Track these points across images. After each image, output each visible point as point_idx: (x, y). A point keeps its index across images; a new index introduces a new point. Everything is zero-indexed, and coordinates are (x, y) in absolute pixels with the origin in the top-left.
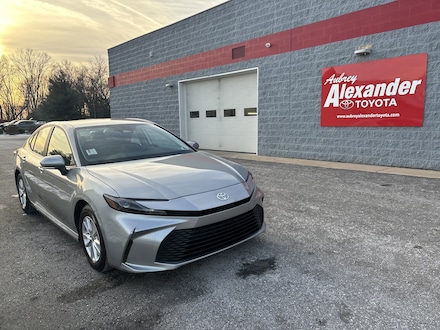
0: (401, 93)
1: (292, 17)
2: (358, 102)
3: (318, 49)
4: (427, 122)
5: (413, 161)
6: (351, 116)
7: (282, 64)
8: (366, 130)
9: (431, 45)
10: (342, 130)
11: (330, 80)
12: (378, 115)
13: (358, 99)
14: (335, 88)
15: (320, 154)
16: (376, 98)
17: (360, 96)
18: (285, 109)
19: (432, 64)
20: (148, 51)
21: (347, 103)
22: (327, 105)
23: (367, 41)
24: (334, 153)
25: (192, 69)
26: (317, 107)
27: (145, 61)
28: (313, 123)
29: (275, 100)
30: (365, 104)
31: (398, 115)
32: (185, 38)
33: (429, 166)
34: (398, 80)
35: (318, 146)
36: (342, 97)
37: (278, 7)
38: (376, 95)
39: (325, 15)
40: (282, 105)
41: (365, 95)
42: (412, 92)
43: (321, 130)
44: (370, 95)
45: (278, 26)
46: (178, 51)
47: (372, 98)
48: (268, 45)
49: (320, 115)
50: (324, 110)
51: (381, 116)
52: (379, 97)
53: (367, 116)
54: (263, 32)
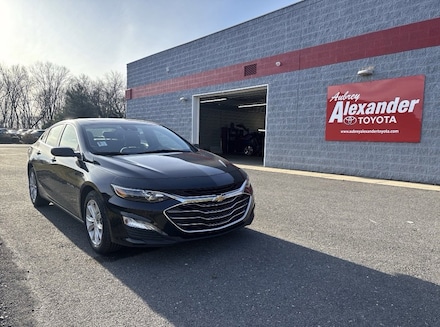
0: (400, 111)
1: (301, 39)
2: (360, 118)
3: (324, 68)
4: (425, 138)
5: (411, 176)
6: (354, 131)
7: (291, 82)
8: (367, 144)
9: (429, 68)
10: (345, 144)
11: (335, 97)
12: (379, 131)
13: (360, 115)
14: (339, 105)
15: (324, 167)
16: (378, 115)
17: (363, 113)
18: (292, 124)
19: (429, 85)
20: (165, 66)
21: (350, 119)
22: (331, 120)
23: (370, 63)
24: (338, 166)
25: (206, 84)
26: (322, 123)
27: (161, 75)
28: (318, 137)
29: (283, 115)
30: (367, 120)
31: (397, 131)
32: (201, 55)
33: (426, 180)
34: (397, 99)
35: (322, 159)
36: (345, 114)
37: (288, 29)
38: (377, 112)
39: (331, 38)
40: (289, 120)
41: (367, 112)
42: (411, 110)
43: (325, 144)
44: (372, 112)
45: (287, 47)
46: (194, 67)
47: (374, 115)
48: (278, 63)
49: (324, 130)
50: (328, 125)
51: (382, 132)
52: (380, 115)
53: (369, 132)
54: (273, 52)
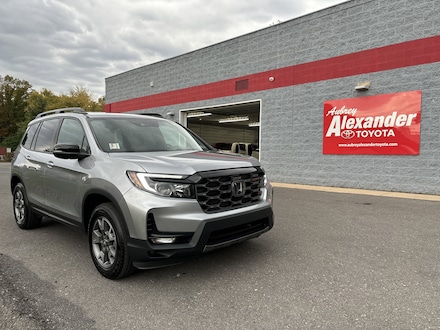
0: (398, 125)
1: (295, 55)
2: (358, 132)
3: (324, 83)
4: (422, 151)
5: (414, 186)
6: (352, 145)
7: (285, 96)
8: (366, 158)
9: (424, 84)
10: (344, 158)
11: (332, 112)
12: (377, 145)
13: (358, 129)
14: (336, 119)
15: (323, 180)
16: (376, 129)
17: (360, 127)
18: (287, 138)
20: (149, 81)
21: (348, 133)
22: (329, 134)
23: (365, 79)
24: (336, 179)
25: (194, 99)
26: (319, 136)
27: (144, 90)
28: (315, 151)
29: (278, 130)
30: (365, 134)
31: (396, 144)
32: (188, 70)
33: (427, 191)
34: (395, 114)
35: (320, 172)
36: (343, 128)
37: (281, 46)
38: (375, 126)
39: (325, 55)
40: (284, 134)
41: (365, 126)
42: (409, 124)
43: (323, 157)
44: (370, 126)
45: (282, 62)
46: (180, 82)
47: (371, 129)
48: (272, 79)
49: (322, 144)
50: (326, 139)
51: (381, 145)
52: (378, 128)
53: (367, 145)
54: (267, 67)
